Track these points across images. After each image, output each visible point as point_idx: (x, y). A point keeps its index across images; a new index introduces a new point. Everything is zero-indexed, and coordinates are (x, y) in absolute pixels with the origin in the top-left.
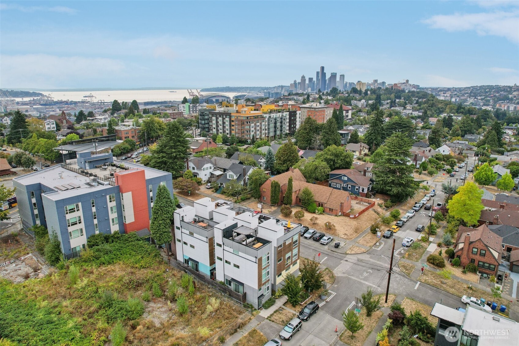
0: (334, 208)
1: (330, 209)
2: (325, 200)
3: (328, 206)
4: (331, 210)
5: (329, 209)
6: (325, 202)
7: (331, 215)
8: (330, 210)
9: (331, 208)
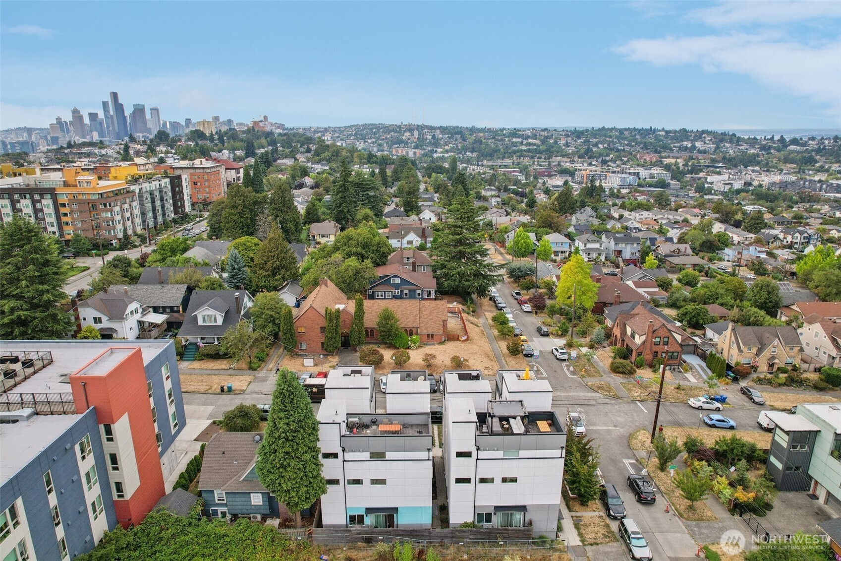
0: (435, 333)
1: (428, 335)
2: (414, 323)
3: (425, 332)
4: (431, 336)
5: (426, 336)
6: (415, 325)
7: (434, 344)
8: (428, 337)
9: (430, 332)
